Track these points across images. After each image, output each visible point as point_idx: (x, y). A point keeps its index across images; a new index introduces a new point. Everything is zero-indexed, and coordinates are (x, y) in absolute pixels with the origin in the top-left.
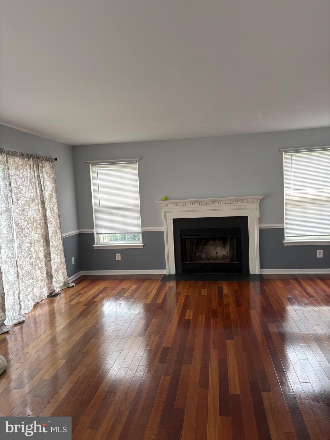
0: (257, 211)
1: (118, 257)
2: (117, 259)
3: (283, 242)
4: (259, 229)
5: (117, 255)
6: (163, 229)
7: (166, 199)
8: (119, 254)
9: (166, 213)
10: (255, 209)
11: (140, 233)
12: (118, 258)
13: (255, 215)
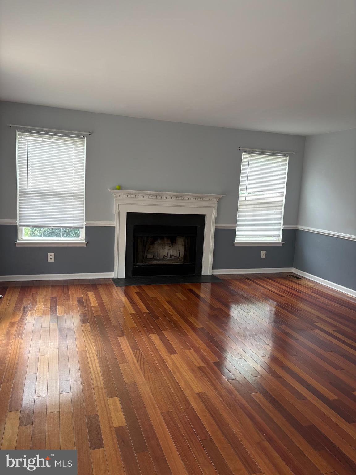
0: (215, 210)
1: (51, 257)
2: (49, 260)
3: (234, 242)
4: (216, 229)
5: (49, 254)
6: (114, 224)
7: (121, 188)
8: (53, 254)
9: (119, 205)
10: (213, 207)
11: (82, 228)
12: (51, 259)
13: (212, 214)
